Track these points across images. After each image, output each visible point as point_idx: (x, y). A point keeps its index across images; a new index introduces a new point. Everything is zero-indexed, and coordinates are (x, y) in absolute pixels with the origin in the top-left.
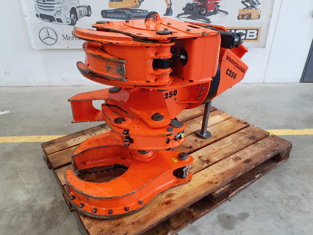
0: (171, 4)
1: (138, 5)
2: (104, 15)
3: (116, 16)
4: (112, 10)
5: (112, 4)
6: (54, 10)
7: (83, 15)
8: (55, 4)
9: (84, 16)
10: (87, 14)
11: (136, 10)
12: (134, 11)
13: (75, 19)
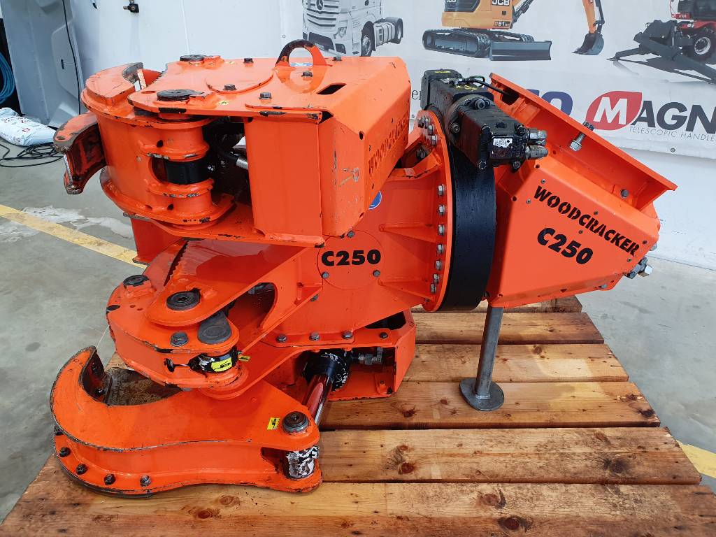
0: (602, 21)
1: (511, 21)
2: (429, 41)
3: (454, 46)
4: (448, 31)
5: (450, 17)
6: (334, 26)
7: (386, 39)
8: (338, 13)
9: (387, 42)
10: (393, 37)
11: (503, 33)
12: (497, 36)
13: (370, 48)
